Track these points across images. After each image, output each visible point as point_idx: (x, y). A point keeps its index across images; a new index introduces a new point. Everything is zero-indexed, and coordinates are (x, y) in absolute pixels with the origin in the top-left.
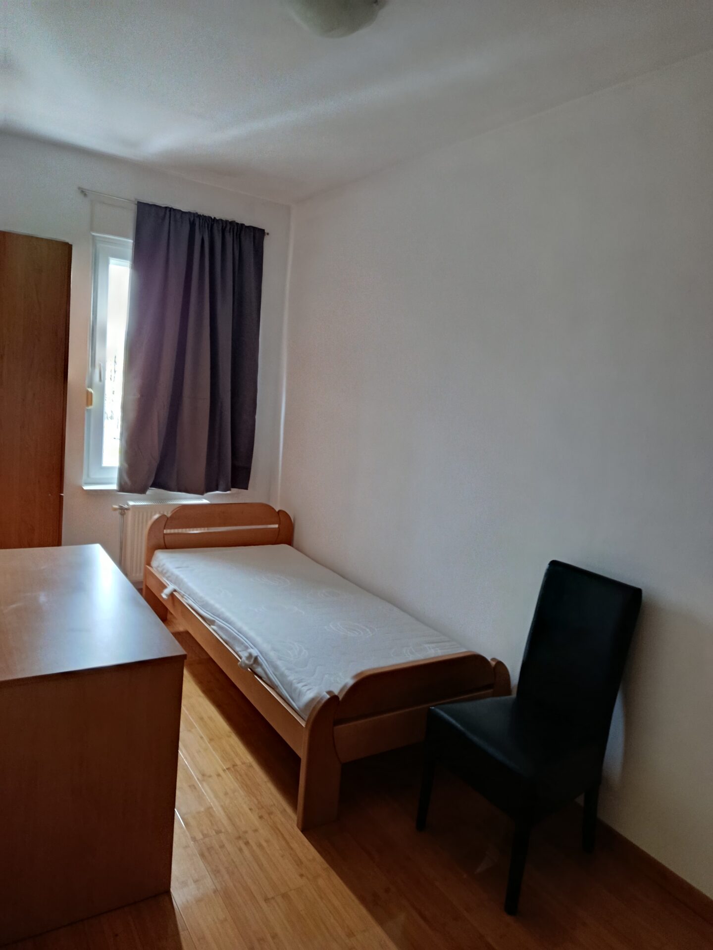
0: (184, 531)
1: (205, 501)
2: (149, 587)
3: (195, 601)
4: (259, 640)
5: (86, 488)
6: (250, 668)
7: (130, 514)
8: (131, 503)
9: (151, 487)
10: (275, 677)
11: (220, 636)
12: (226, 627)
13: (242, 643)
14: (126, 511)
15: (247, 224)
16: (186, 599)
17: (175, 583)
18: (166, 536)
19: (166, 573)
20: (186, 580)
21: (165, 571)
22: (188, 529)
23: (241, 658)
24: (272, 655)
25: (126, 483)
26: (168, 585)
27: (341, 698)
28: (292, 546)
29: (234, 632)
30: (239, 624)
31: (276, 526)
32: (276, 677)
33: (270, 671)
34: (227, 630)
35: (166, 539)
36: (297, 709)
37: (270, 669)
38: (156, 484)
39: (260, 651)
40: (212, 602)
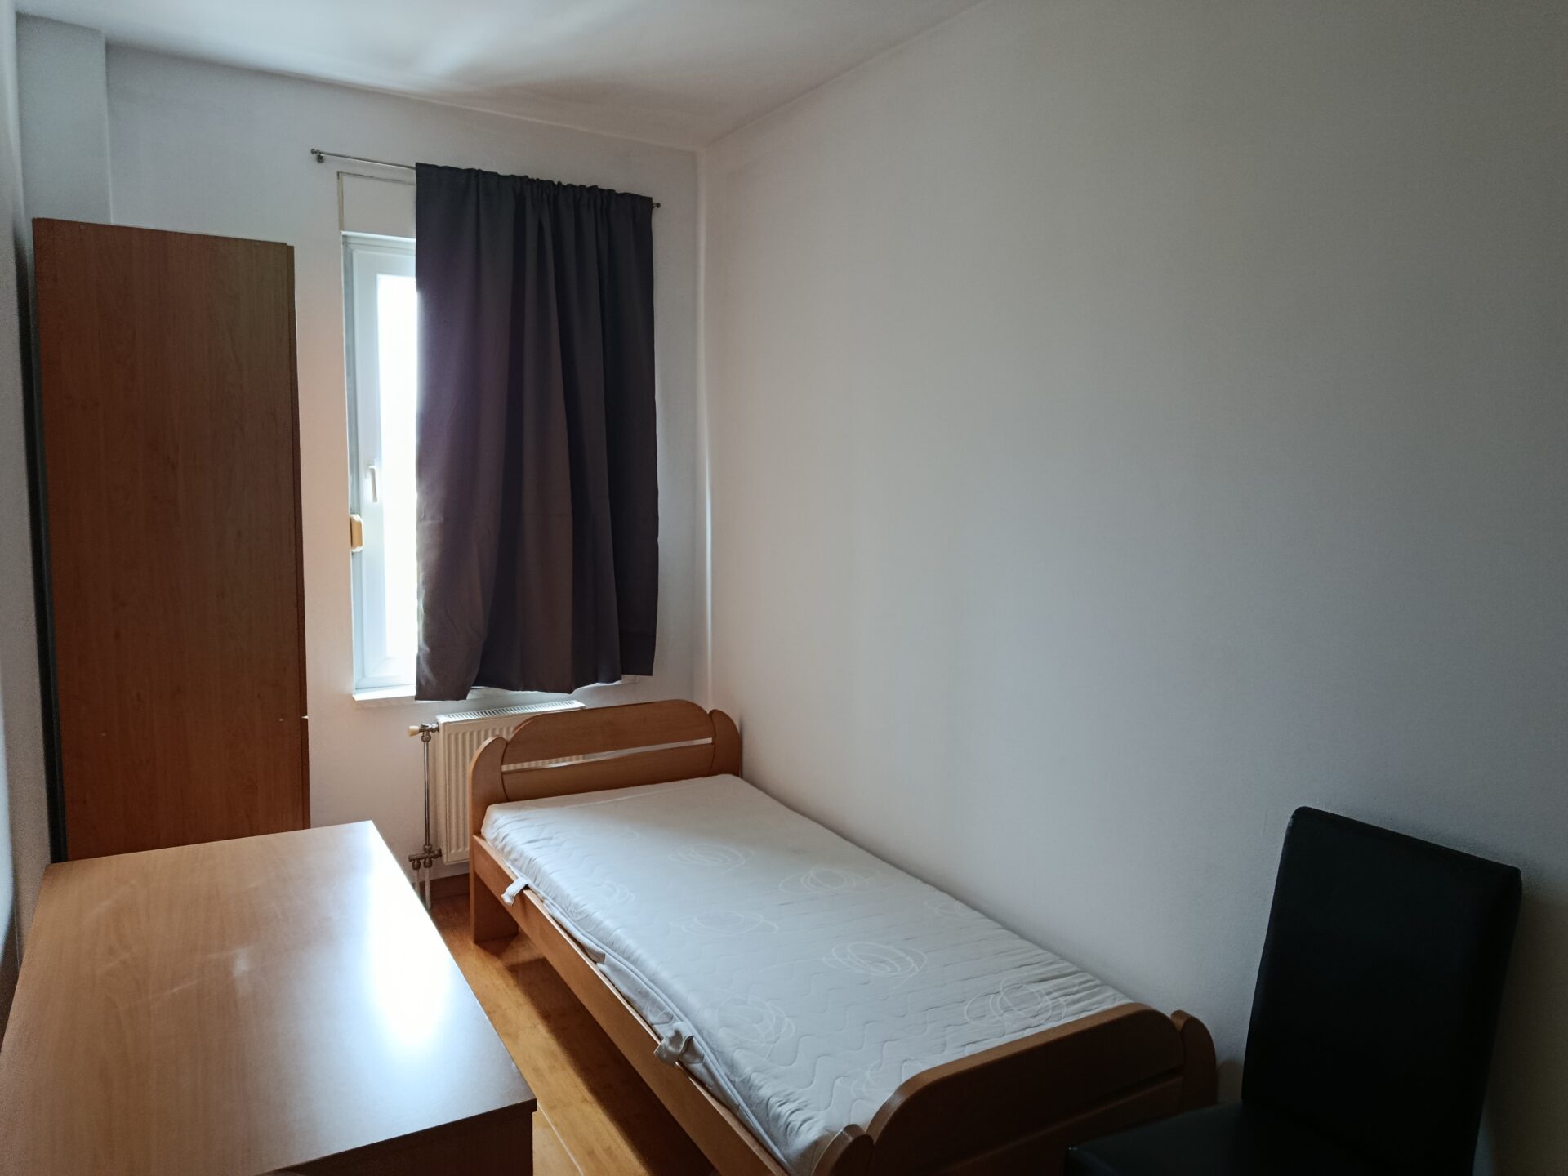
0: (540, 764)
1: (577, 705)
2: (481, 877)
3: (565, 910)
4: (693, 1001)
5: (358, 697)
6: (680, 1062)
7: (439, 738)
8: (442, 719)
9: (476, 684)
10: (730, 1084)
11: (617, 987)
12: (624, 967)
13: (661, 1008)
14: (430, 733)
15: (619, 190)
16: (549, 907)
17: (527, 874)
18: (505, 777)
19: (510, 853)
20: (547, 868)
21: (507, 849)
22: (547, 761)
23: (661, 1040)
24: (723, 1036)
25: (428, 682)
26: (517, 878)
27: (875, 1139)
28: (742, 777)
29: (643, 982)
30: (652, 964)
31: (709, 740)
32: (734, 1086)
33: (720, 1073)
34: (627, 976)
35: (506, 784)
36: (784, 1161)
37: (719, 1067)
38: (483, 680)
39: (696, 1027)
40: (598, 915)
